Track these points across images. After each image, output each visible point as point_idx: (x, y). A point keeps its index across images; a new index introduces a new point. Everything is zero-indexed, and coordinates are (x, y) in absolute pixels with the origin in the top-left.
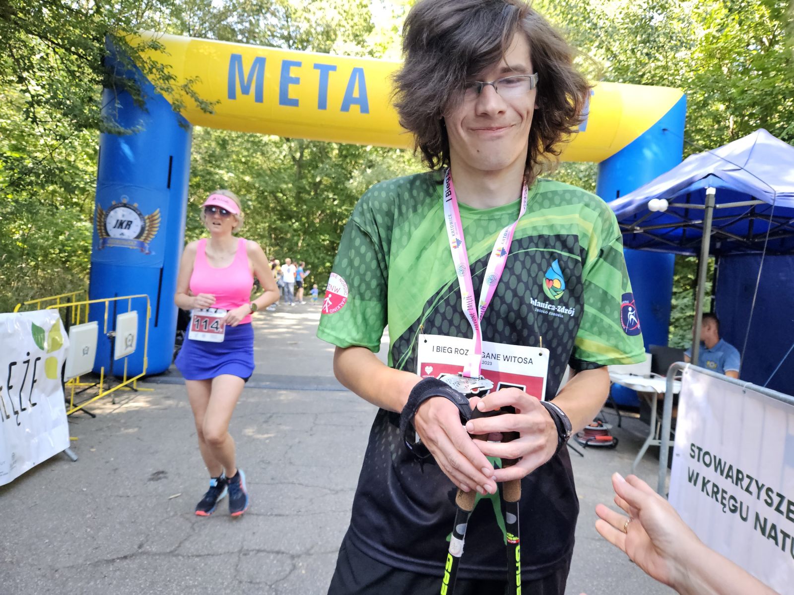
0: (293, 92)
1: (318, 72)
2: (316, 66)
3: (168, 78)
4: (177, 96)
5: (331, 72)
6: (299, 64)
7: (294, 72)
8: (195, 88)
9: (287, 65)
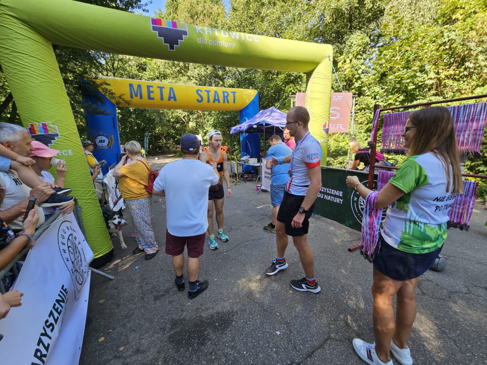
0: (152, 95)
1: (159, 89)
2: (158, 87)
3: (112, 94)
4: (117, 100)
5: (163, 89)
6: (152, 87)
7: (151, 89)
8: (123, 97)
9: (148, 87)
